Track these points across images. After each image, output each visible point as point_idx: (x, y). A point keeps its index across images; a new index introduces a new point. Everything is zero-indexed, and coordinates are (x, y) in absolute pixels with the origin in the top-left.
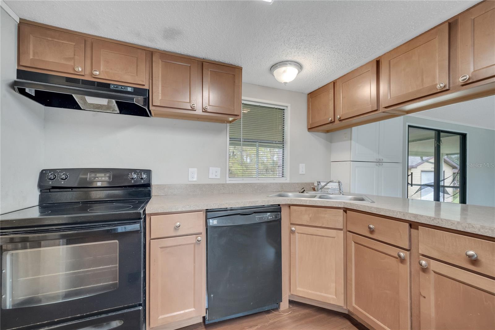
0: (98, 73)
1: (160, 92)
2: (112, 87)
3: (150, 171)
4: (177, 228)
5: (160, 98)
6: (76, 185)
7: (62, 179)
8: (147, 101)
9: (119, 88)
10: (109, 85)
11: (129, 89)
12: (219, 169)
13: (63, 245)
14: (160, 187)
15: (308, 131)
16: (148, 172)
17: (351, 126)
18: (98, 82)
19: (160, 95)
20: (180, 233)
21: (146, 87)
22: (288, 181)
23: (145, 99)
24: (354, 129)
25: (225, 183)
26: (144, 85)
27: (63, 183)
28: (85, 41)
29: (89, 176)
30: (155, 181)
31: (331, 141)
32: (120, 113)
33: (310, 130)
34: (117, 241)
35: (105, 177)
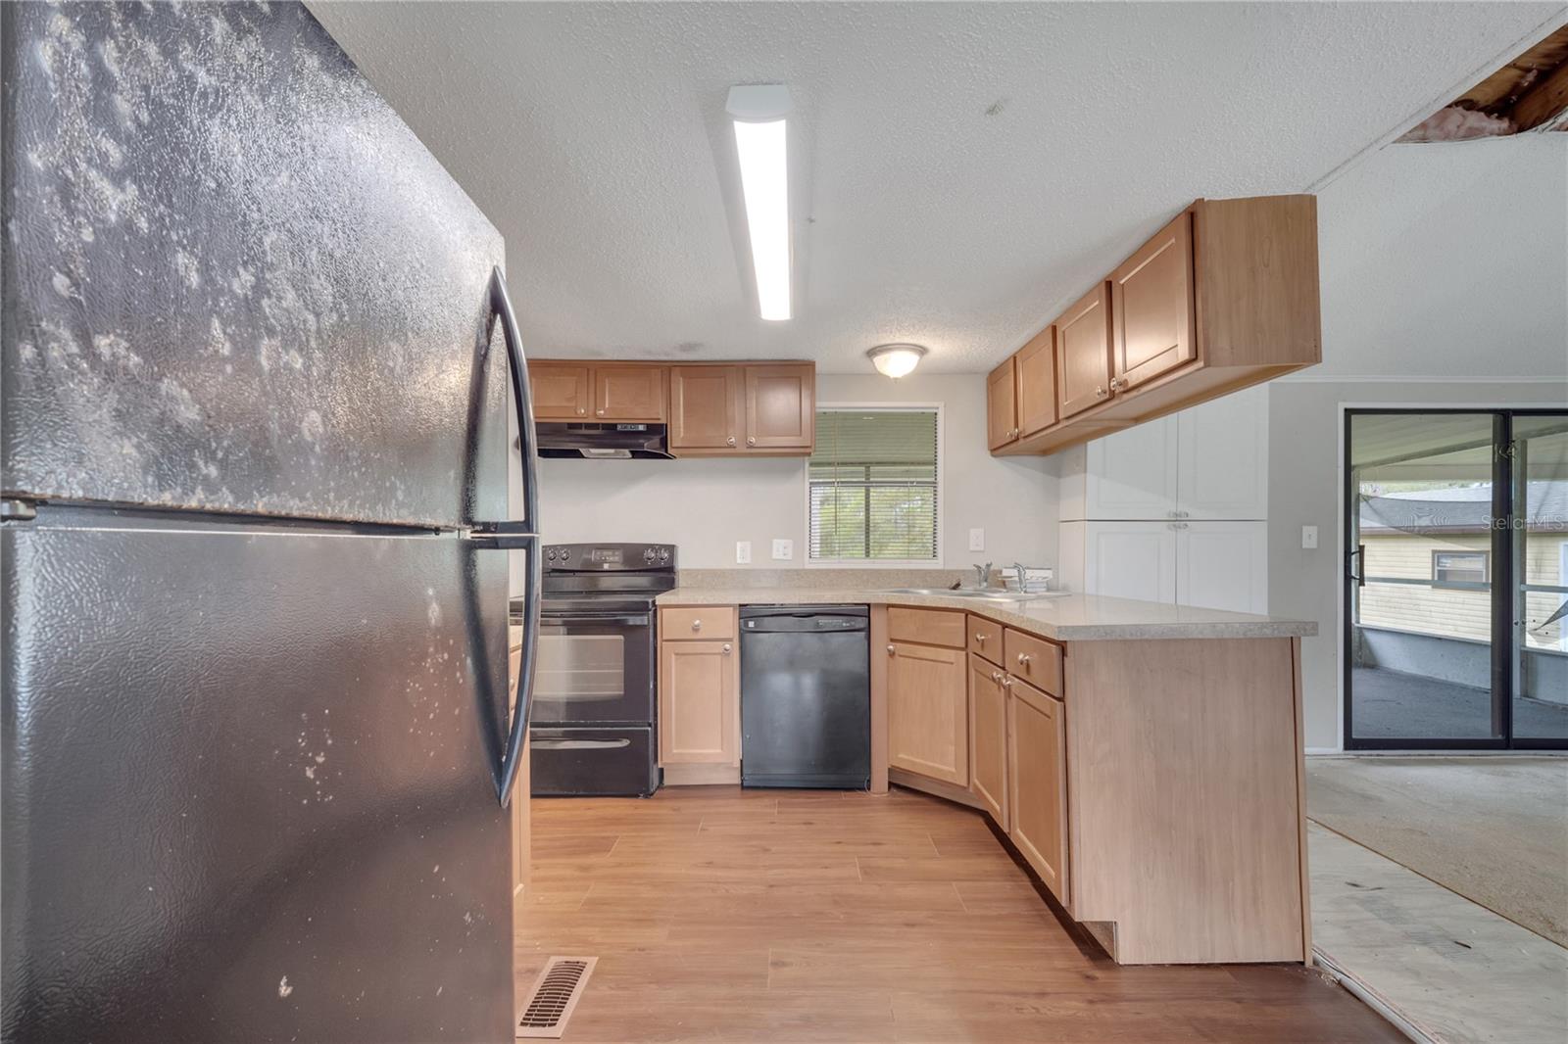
0: (602, 412)
1: (682, 425)
2: (619, 428)
3: (673, 546)
4: (696, 629)
5: (682, 435)
6: (579, 568)
7: (563, 559)
8: (664, 443)
9: (629, 429)
10: (615, 425)
11: (641, 428)
12: (789, 542)
13: (564, 634)
14: (689, 572)
15: (992, 456)
16: (671, 549)
17: (1083, 439)
18: (603, 424)
19: (682, 430)
20: (699, 636)
21: (663, 421)
22: (940, 567)
23: (661, 439)
24: (1093, 446)
25: (801, 567)
26: (659, 419)
27: (564, 565)
28: (588, 370)
29: (594, 556)
30: (681, 564)
31: (1057, 473)
32: (633, 457)
33: (996, 452)
34: (622, 637)
35: (614, 555)
